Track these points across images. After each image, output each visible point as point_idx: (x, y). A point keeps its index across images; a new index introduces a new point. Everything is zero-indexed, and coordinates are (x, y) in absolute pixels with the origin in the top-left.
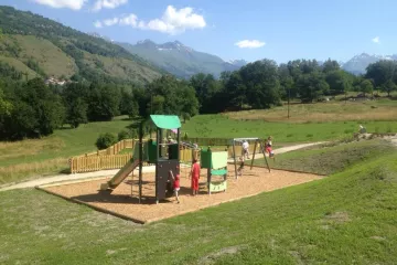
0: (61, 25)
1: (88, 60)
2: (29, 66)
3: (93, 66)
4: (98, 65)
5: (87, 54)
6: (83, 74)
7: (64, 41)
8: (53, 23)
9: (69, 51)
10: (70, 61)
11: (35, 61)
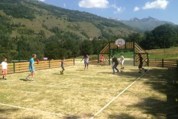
0: (96, 16)
1: (106, 29)
2: (82, 34)
3: (108, 32)
4: (110, 31)
5: (105, 27)
6: (103, 35)
7: (97, 22)
8: (93, 15)
9: (98, 26)
10: (99, 31)
11: (84, 32)
